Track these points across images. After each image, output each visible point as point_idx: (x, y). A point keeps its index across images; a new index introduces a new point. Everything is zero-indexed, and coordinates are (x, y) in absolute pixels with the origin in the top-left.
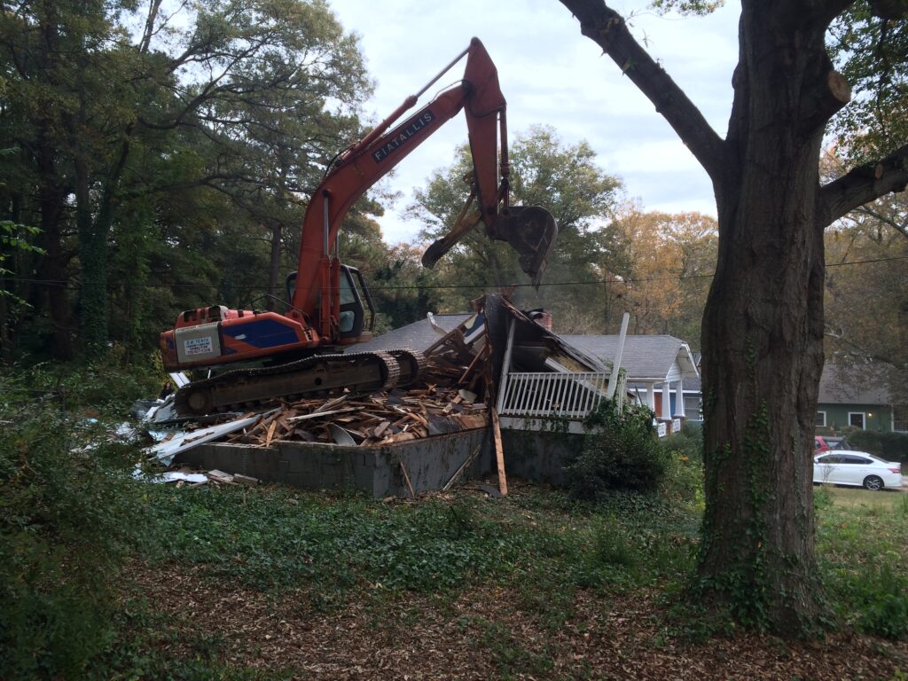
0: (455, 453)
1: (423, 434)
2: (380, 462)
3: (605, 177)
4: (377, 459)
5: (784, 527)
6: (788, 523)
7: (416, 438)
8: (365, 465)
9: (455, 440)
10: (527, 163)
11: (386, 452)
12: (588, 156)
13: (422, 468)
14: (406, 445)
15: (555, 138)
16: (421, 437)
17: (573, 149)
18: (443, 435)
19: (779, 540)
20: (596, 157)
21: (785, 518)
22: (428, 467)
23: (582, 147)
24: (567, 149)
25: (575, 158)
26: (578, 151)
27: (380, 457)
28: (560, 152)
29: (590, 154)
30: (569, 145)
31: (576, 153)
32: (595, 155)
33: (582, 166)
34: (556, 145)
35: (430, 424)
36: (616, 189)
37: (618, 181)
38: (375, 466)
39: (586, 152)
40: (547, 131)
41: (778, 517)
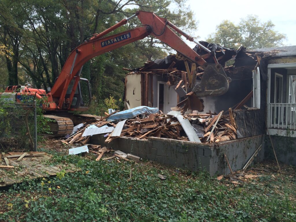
0: (250, 148)
1: (234, 137)
2: (213, 154)
3: (279, 34)
4: (212, 152)
7: (231, 140)
8: (204, 155)
9: (250, 141)
10: (245, 30)
11: (217, 148)
12: (271, 26)
13: (234, 158)
14: (226, 144)
15: (257, 20)
16: (233, 139)
17: (265, 24)
18: (244, 138)
20: (274, 27)
22: (237, 157)
23: (269, 23)
24: (263, 24)
25: (266, 27)
26: (267, 24)
27: (214, 151)
28: (259, 26)
29: (272, 25)
30: (263, 22)
31: (266, 25)
32: (274, 26)
33: (268, 30)
34: (258, 22)
35: (238, 131)
36: (283, 39)
37: (284, 36)
38: (211, 156)
39: (270, 25)
40: (255, 17)
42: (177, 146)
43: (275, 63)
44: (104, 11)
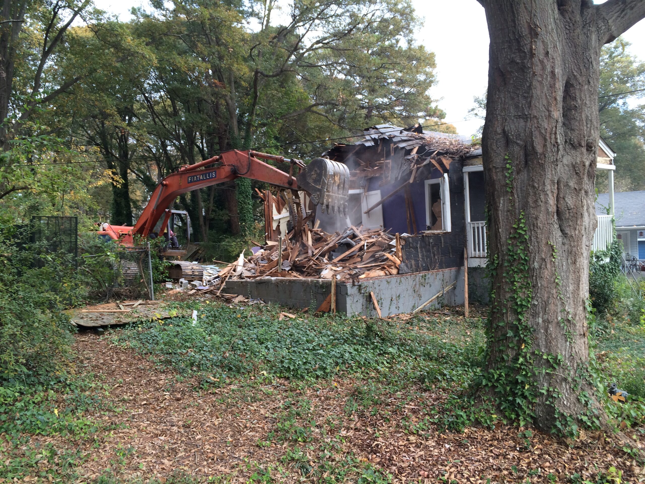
1: (394, 271)
2: (351, 291)
4: (349, 288)
5: (546, 330)
6: (550, 326)
8: (340, 293)
14: (376, 279)
16: (392, 274)
19: (542, 342)
21: (547, 322)
35: (403, 264)
38: (347, 294)
41: (540, 320)
42: (316, 286)
43: (472, 165)
44: (266, 73)
